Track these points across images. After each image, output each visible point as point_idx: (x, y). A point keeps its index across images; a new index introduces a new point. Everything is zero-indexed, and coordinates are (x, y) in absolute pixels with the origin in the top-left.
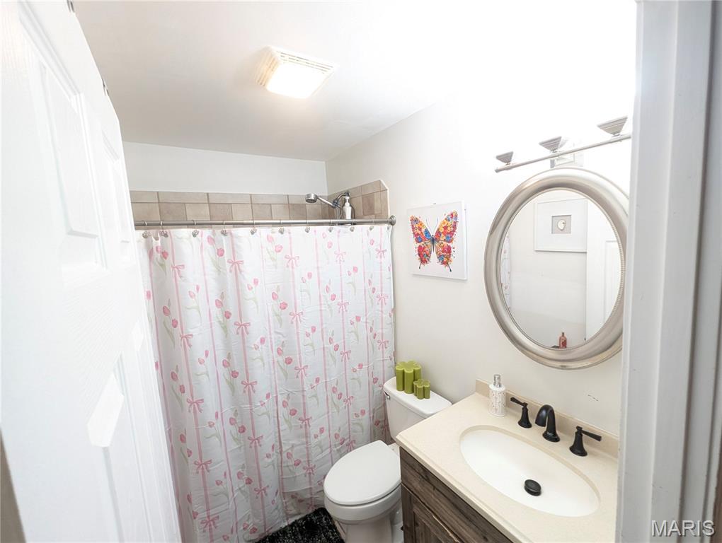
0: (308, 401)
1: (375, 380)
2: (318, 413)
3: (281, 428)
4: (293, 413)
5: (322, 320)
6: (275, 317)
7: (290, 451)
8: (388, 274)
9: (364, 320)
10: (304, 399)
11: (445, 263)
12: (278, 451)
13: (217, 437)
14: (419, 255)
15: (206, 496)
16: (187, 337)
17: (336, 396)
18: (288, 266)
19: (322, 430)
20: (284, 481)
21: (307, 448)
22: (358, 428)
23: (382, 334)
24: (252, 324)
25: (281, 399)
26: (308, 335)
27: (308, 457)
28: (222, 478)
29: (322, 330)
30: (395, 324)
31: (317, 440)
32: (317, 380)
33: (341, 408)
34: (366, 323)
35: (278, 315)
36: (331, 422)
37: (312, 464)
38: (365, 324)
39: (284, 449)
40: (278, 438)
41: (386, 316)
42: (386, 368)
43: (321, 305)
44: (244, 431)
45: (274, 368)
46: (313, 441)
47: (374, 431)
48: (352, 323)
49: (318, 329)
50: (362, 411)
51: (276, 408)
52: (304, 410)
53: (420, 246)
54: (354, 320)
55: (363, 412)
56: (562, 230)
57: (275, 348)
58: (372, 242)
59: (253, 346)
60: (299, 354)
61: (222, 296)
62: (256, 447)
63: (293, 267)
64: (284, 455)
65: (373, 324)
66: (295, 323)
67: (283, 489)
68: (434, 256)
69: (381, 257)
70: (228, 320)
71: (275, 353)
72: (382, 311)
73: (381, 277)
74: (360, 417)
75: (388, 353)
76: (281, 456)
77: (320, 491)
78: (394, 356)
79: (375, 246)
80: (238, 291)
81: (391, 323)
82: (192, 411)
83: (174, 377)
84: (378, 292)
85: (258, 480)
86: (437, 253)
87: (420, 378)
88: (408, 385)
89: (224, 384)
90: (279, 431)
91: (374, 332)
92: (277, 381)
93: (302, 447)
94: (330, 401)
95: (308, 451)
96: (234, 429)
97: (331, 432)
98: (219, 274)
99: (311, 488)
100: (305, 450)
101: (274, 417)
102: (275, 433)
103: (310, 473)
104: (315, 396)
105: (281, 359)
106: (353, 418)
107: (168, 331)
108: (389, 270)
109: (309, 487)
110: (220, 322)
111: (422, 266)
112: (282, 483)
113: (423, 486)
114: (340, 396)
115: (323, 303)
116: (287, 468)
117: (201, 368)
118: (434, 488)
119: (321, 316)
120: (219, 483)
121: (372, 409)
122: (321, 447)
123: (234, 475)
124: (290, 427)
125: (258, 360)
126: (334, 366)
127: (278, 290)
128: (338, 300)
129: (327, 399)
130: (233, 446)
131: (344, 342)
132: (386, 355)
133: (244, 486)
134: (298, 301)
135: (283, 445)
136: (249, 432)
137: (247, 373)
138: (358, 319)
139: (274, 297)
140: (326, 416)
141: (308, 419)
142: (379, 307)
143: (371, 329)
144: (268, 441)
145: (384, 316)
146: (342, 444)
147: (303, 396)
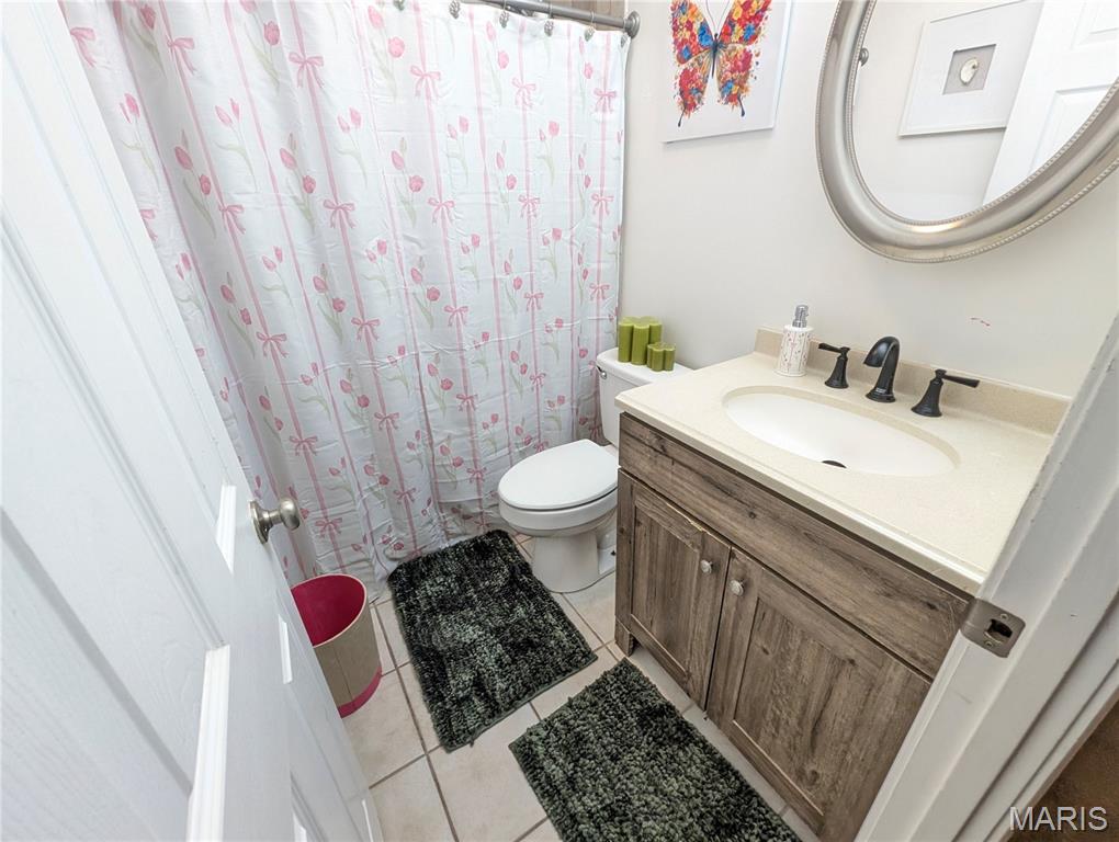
0: (470, 367)
1: (583, 353)
2: (488, 391)
3: (427, 406)
4: (447, 385)
5: (490, 224)
6: (402, 207)
7: (444, 444)
8: (615, 149)
9: (568, 237)
10: (463, 364)
11: (734, 99)
12: (427, 442)
13: (321, 402)
14: (682, 93)
15: (317, 489)
16: (231, 210)
17: (516, 367)
18: (418, 93)
19: (495, 419)
20: (440, 487)
21: (472, 442)
22: (553, 423)
23: (599, 271)
24: (356, 205)
25: (424, 360)
26: (465, 250)
27: (474, 456)
28: (337, 465)
29: (491, 244)
30: (622, 257)
31: (487, 432)
32: (485, 336)
33: (525, 388)
34: (572, 243)
35: (408, 203)
36: (509, 408)
37: (481, 466)
38: (569, 246)
39: (436, 439)
40: (424, 423)
41: (607, 237)
42: (602, 334)
43: (487, 193)
44: (367, 405)
45: (408, 304)
46: (482, 433)
47: (577, 431)
48: (546, 243)
49: (485, 242)
50: (559, 397)
51: (417, 374)
52: (465, 381)
53: (686, 71)
54: (550, 235)
55: (561, 400)
56: (965, 84)
57: (407, 268)
58: (589, 72)
59: (365, 254)
60: (452, 282)
61: (292, 141)
62: (388, 429)
63: (428, 97)
64: (437, 449)
65: (583, 250)
66: (439, 221)
67: (439, 498)
68: (712, 87)
69: (604, 110)
70: (311, 195)
71: (408, 277)
72: (600, 228)
73: (603, 153)
74: (556, 408)
75: (606, 310)
76: (432, 449)
77: (494, 505)
78: (617, 315)
79: (593, 84)
80: (321, 129)
81: (614, 253)
82: (269, 353)
83: (227, 294)
84: (595, 188)
85: (397, 478)
86: (719, 78)
87: (659, 340)
88: (638, 352)
89: (321, 321)
90: (425, 412)
91: (584, 265)
92: (416, 330)
93: (465, 440)
94: (507, 374)
95: (473, 446)
96: (351, 401)
97: (510, 423)
98: (277, 89)
99: (480, 500)
100: (469, 445)
101: (416, 389)
102: (419, 414)
103: (478, 478)
104: (483, 362)
105: (420, 290)
106: (544, 407)
107: (196, 202)
108: (619, 141)
109: (476, 497)
110: (295, 198)
111: (685, 117)
112: (437, 489)
113: (656, 462)
114: (524, 369)
115: (491, 189)
116: (442, 469)
117: (271, 278)
118: (674, 461)
119: (489, 216)
120: (335, 473)
121: (575, 398)
122: (494, 443)
123: (359, 468)
124: (444, 408)
125: (376, 281)
126: (513, 315)
127: (403, 148)
128: (520, 190)
129: (503, 372)
130: (351, 425)
131: (532, 276)
132: (601, 311)
133: (377, 486)
134: (442, 175)
135: (433, 434)
136: (375, 405)
137: (360, 302)
138: (557, 234)
139: (397, 161)
140: (502, 397)
141: (471, 397)
142: (595, 219)
143: (580, 258)
144: (408, 426)
145: (603, 236)
146: (527, 443)
147: (462, 358)
